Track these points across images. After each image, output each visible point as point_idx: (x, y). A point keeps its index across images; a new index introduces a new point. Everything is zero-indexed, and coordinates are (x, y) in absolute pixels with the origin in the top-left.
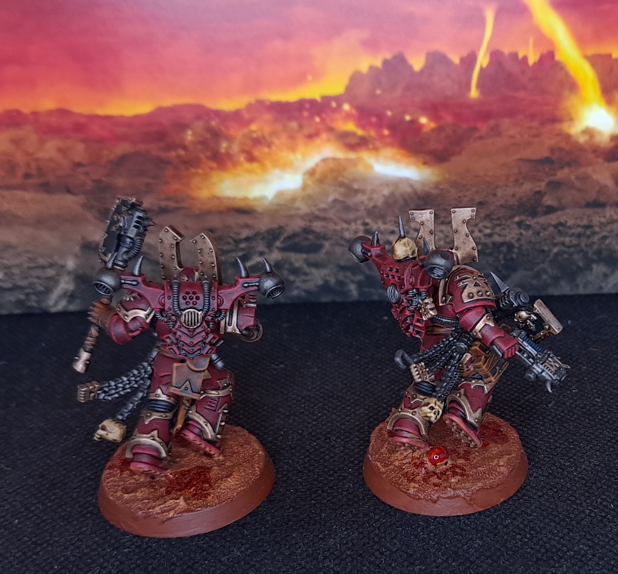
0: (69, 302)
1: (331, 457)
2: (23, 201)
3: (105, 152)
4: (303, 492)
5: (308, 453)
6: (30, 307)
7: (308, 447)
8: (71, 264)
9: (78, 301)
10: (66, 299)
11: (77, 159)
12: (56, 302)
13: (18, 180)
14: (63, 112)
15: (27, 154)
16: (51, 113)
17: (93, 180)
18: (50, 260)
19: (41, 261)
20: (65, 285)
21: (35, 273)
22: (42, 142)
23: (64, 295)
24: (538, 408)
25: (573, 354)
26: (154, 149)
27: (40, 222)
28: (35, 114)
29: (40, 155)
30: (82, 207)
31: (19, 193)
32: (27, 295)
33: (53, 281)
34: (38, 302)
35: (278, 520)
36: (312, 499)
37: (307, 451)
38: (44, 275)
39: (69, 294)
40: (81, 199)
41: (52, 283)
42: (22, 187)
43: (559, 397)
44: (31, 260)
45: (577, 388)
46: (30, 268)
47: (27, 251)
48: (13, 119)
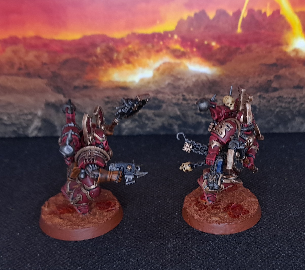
0: (39, 132)
1: (167, 208)
2: (18, 81)
3: (58, 58)
4: (155, 224)
5: (156, 206)
6: (20, 134)
8: (40, 113)
9: (42, 132)
10: (37, 131)
11: (44, 61)
12: (32, 132)
13: (15, 71)
14: (38, 38)
15: (20, 58)
16: (32, 38)
17: (51, 72)
18: (30, 111)
19: (26, 111)
20: (37, 123)
21: (22, 117)
22: (27, 52)
23: (36, 128)
24: (268, 187)
25: (285, 162)
26: (82, 57)
27: (25, 92)
28: (24, 38)
29: (26, 59)
30: (46, 85)
31: (16, 78)
32: (18, 128)
33: (31, 121)
34: (23, 131)
36: (159, 227)
37: (156, 204)
38: (26, 119)
39: (38, 128)
40: (45, 81)
42: (17, 75)
43: (278, 182)
45: (287, 178)
46: (20, 115)
47: (19, 107)
48: (13, 41)
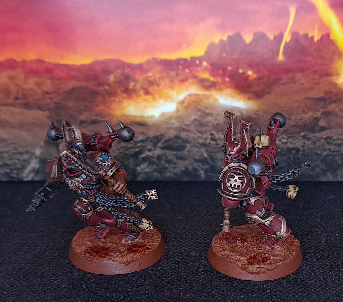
0: (36, 175)
1: (191, 265)
2: (13, 113)
3: (63, 86)
4: (175, 283)
5: (177, 262)
6: (13, 177)
7: (177, 259)
8: (38, 152)
9: (40, 175)
10: (34, 173)
11: (46, 90)
12: (27, 175)
13: (11, 100)
14: (40, 61)
15: (17, 85)
16: (33, 61)
17: (54, 102)
18: (26, 149)
19: (21, 150)
20: (34, 164)
21: (17, 157)
22: (26, 79)
23: (33, 171)
24: (315, 243)
25: (335, 214)
26: (91, 85)
27: (21, 126)
28: (24, 62)
29: (25, 86)
30: (47, 119)
31: (11, 109)
32: (11, 170)
33: (28, 162)
34: (17, 174)
35: (160, 298)
36: (181, 287)
37: (177, 261)
38: (21, 158)
39: (35, 170)
40: (47, 113)
41: (26, 163)
42: (13, 105)
43: (327, 238)
44: (15, 149)
45: (338, 233)
46: (13, 153)
47: (13, 144)
48: (11, 64)
